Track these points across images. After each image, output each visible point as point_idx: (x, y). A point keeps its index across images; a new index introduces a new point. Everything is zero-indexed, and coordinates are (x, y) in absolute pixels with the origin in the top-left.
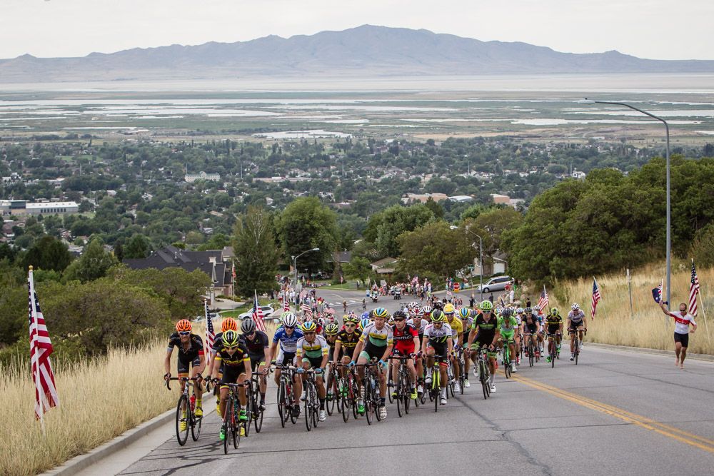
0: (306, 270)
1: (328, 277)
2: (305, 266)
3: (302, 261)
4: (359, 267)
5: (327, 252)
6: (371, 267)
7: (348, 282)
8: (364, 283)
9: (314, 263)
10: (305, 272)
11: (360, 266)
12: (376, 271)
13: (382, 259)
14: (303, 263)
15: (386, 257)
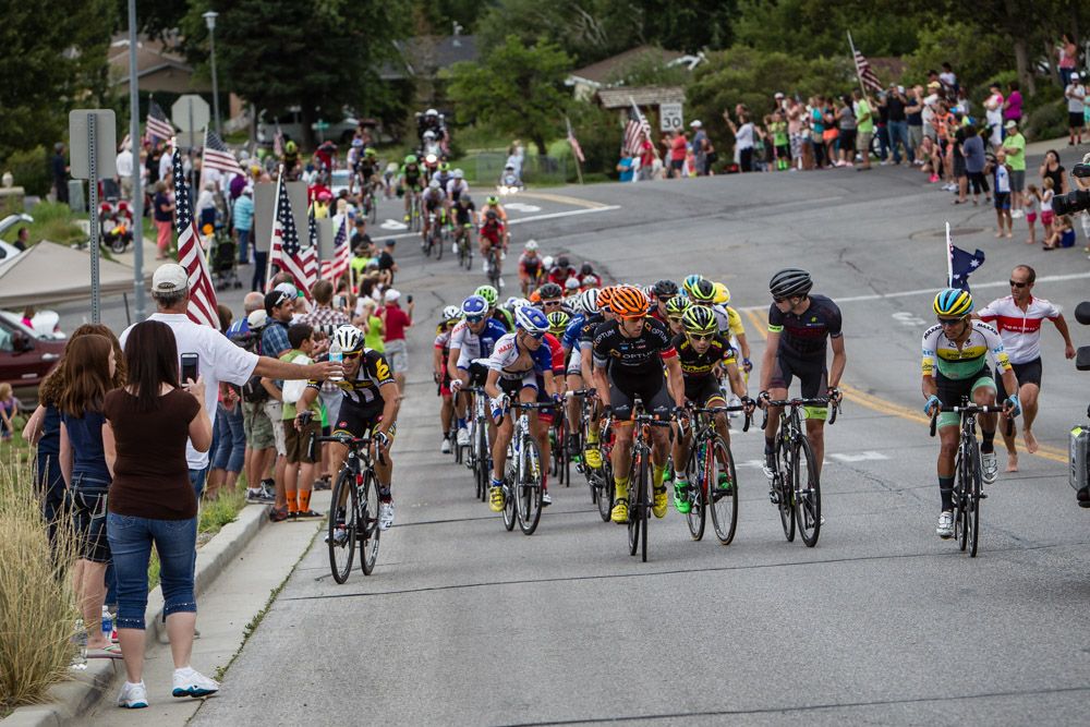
0: (294, 109)
1: (387, 139)
2: (289, 89)
3: (277, 68)
4: (523, 82)
5: (378, 34)
6: (571, 89)
7: (472, 152)
8: (543, 151)
9: (324, 77)
10: (287, 119)
11: (525, 77)
12: (597, 100)
13: (614, 52)
14: (281, 77)
15: (631, 46)
